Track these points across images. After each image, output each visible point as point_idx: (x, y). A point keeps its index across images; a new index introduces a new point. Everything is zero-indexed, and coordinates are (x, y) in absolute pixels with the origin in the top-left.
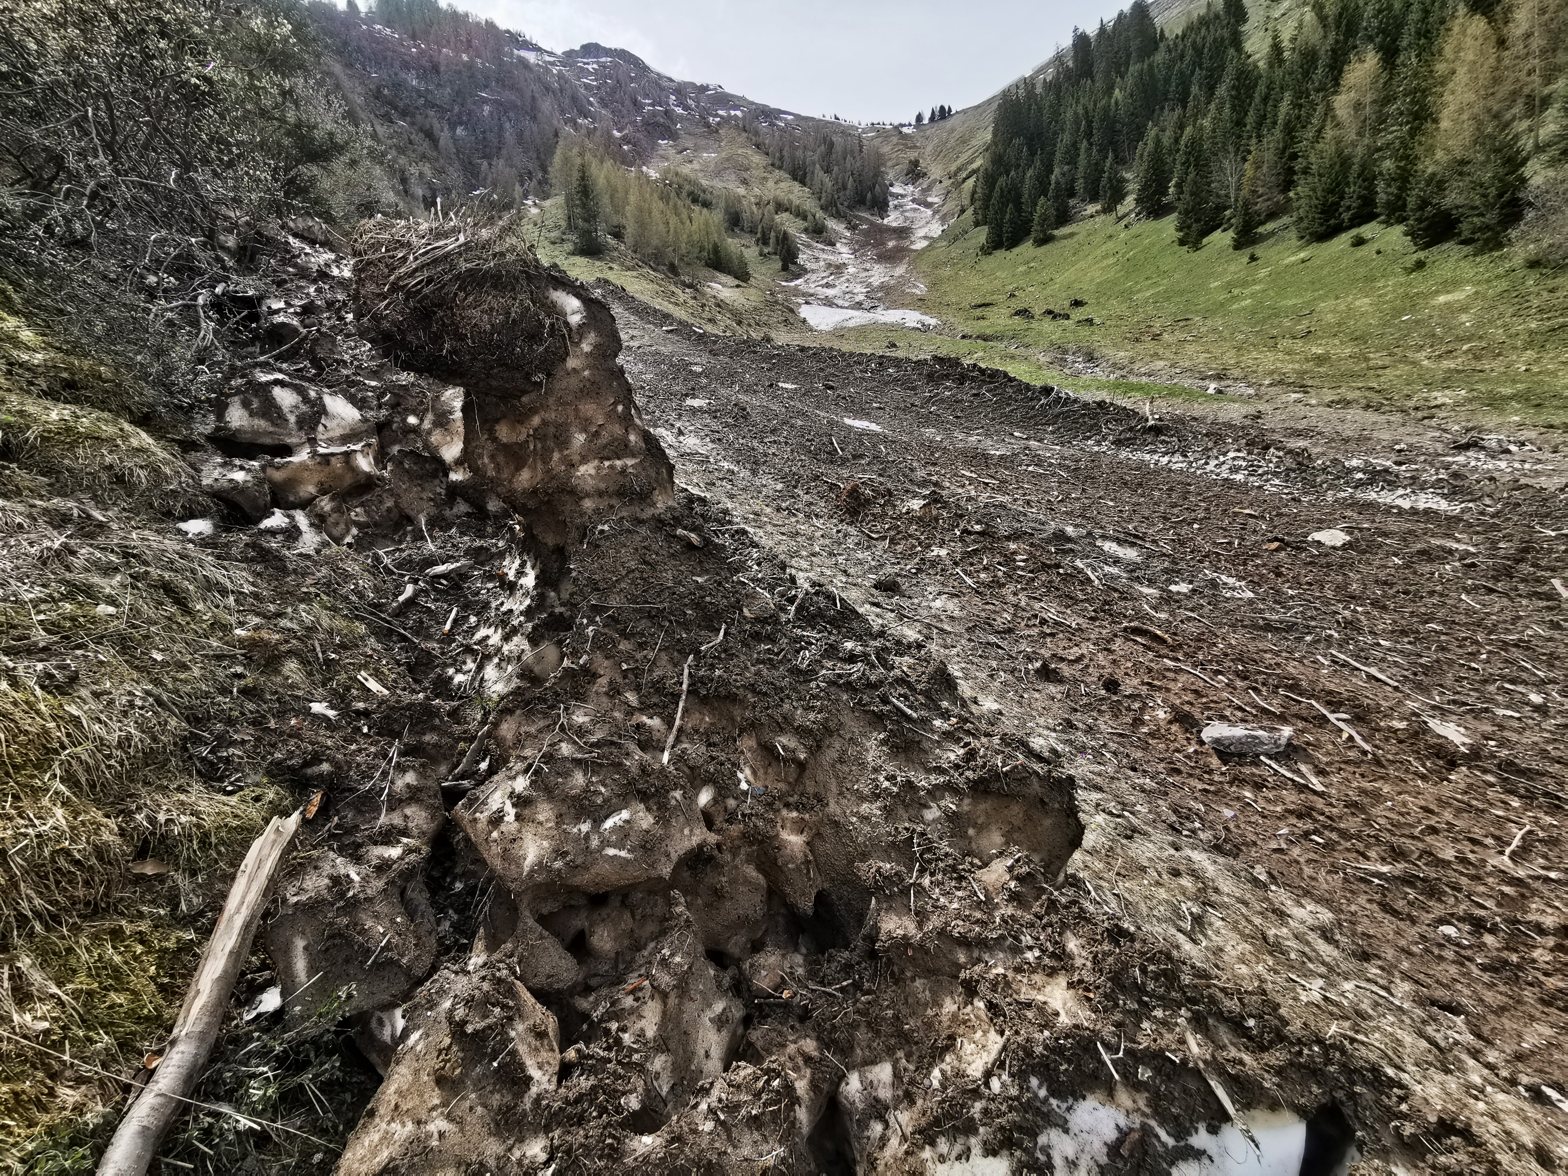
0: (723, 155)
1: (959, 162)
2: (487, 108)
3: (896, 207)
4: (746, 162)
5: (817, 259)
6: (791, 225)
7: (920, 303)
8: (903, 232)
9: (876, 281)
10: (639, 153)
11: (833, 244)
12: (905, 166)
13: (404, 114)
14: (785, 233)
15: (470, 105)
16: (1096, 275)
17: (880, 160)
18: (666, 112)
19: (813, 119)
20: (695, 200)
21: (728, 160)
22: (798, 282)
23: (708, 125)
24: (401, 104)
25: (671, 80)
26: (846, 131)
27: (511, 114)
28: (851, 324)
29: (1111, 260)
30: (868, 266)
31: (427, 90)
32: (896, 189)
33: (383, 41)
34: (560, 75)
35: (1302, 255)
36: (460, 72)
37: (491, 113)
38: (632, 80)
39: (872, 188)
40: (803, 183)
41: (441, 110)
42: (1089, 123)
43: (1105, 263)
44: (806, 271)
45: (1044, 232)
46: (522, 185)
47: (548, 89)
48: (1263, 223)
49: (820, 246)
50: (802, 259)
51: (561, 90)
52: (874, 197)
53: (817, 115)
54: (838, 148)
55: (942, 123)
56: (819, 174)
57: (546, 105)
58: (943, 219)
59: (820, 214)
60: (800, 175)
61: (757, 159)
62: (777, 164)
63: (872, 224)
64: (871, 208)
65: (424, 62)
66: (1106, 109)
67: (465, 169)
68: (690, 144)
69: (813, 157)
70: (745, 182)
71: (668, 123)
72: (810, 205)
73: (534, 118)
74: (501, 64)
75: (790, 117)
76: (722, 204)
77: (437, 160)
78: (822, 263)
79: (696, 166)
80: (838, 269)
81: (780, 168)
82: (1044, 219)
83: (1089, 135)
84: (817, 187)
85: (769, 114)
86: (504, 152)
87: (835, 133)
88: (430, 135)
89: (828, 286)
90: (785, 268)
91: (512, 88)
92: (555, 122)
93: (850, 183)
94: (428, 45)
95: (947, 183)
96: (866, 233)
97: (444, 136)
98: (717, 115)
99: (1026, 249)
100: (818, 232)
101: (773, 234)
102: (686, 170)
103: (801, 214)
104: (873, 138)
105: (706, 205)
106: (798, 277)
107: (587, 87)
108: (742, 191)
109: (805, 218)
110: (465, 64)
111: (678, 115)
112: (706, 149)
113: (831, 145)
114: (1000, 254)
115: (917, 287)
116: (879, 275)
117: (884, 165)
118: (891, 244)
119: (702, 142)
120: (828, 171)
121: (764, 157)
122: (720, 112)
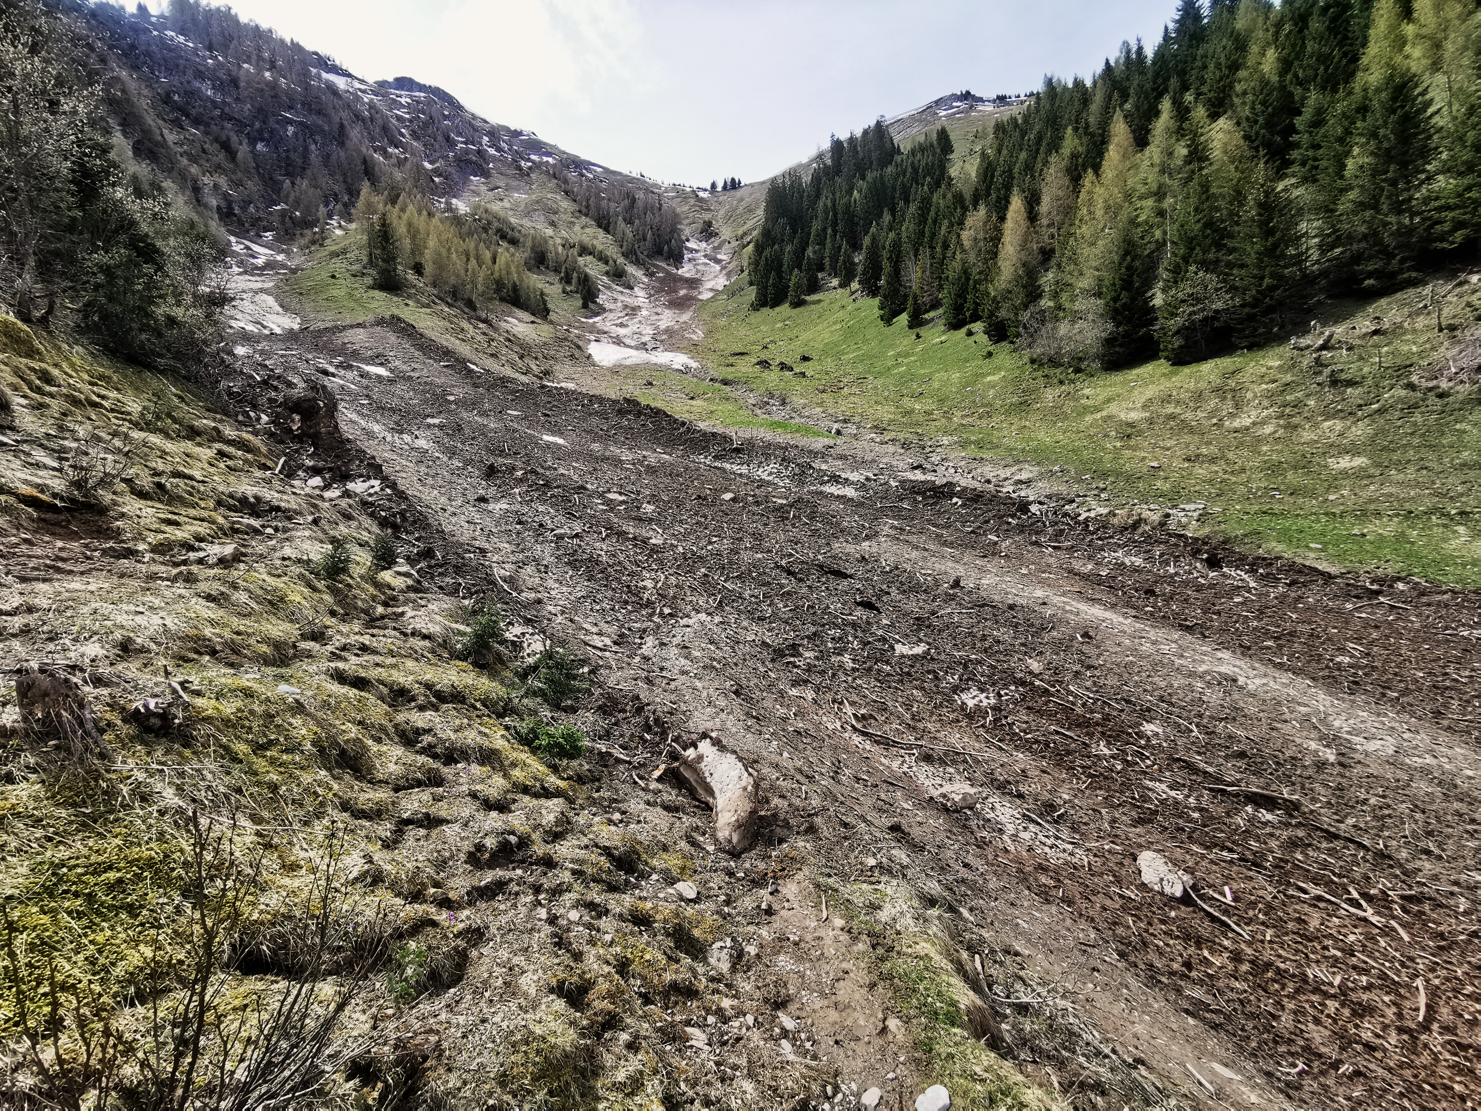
0: (534, 197)
1: (745, 228)
2: (291, 130)
3: (690, 260)
4: (554, 206)
5: (615, 300)
6: (593, 268)
7: (693, 349)
8: (693, 283)
9: (663, 325)
10: (450, 186)
11: (631, 288)
12: (699, 225)
13: (196, 122)
14: (586, 276)
15: (272, 122)
16: (827, 337)
17: (676, 219)
18: (479, 152)
19: (620, 174)
20: (503, 237)
21: (537, 202)
22: (596, 319)
23: (520, 168)
24: (193, 112)
25: (486, 122)
26: (649, 189)
27: (318, 138)
28: (628, 362)
29: (838, 326)
30: (659, 310)
31: (224, 102)
32: (690, 245)
33: (175, 49)
34: (372, 106)
35: (943, 338)
36: (262, 90)
37: (295, 134)
38: (446, 118)
39: (668, 242)
40: (607, 230)
41: (240, 125)
42: (835, 214)
43: (834, 327)
44: (604, 310)
45: (798, 297)
46: (327, 206)
47: (358, 117)
48: (927, 311)
49: (619, 289)
50: (602, 299)
51: (372, 119)
52: (670, 249)
53: (625, 171)
54: (640, 204)
55: (732, 192)
56: (621, 225)
57: (355, 133)
58: (729, 275)
59: (621, 260)
60: (604, 223)
61: (565, 204)
62: (584, 211)
63: (668, 273)
64: (667, 259)
65: (221, 74)
66: (848, 205)
67: (265, 184)
68: (502, 184)
69: (616, 208)
70: (553, 224)
71: (481, 162)
72: (613, 251)
73: (342, 144)
74: (307, 87)
75: (599, 170)
76: (529, 244)
77: (234, 172)
78: (619, 304)
79: (506, 204)
80: (633, 311)
81: (586, 215)
82: (798, 286)
83: (835, 224)
84: (619, 236)
85: (579, 164)
86: (309, 172)
87: (639, 189)
88: (226, 146)
89: (622, 325)
90: (585, 306)
91: (319, 112)
92: (364, 150)
93: (649, 235)
94: (225, 57)
95: (735, 244)
96: (661, 281)
97: (243, 150)
98: (529, 160)
99: (784, 309)
100: (618, 275)
101: (575, 275)
102: (496, 207)
103: (603, 259)
104: (673, 198)
105: (514, 242)
106: (597, 314)
107: (399, 118)
108: (549, 232)
109: (606, 263)
110: (268, 83)
111: (491, 156)
112: (517, 189)
113: (634, 200)
114: (765, 311)
115: (694, 332)
116: (667, 319)
117: (680, 223)
118: (682, 292)
119: (514, 183)
120: (629, 222)
121: (572, 203)
122: (533, 157)
